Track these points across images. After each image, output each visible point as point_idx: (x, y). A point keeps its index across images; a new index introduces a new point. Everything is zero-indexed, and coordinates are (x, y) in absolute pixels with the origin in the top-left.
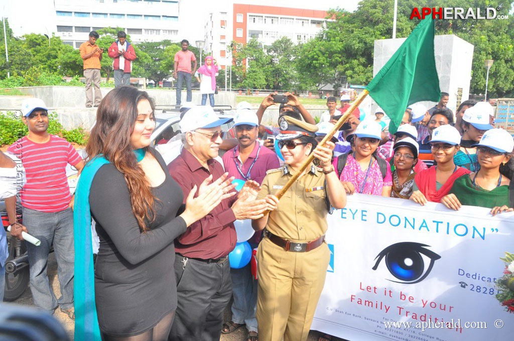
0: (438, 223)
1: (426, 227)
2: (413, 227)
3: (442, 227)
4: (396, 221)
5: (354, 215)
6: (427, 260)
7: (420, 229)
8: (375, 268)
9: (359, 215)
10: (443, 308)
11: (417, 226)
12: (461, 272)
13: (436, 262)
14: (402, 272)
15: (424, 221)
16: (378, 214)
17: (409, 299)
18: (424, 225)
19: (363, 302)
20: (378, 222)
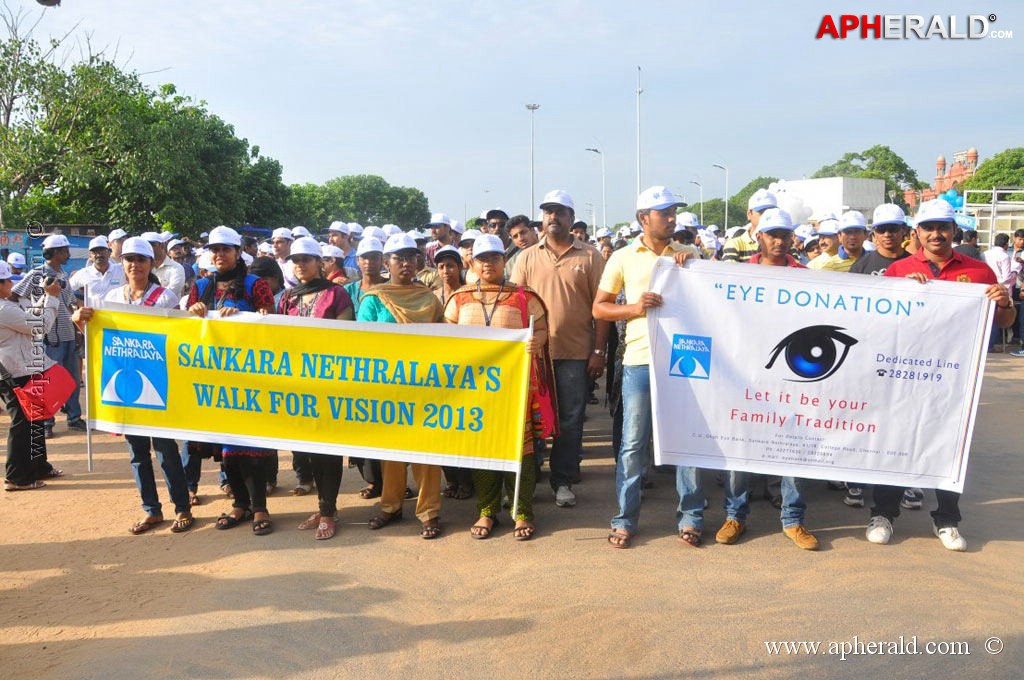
0: (857, 298)
1: (843, 304)
2: (827, 306)
3: (863, 304)
4: (803, 299)
5: (745, 294)
6: (840, 347)
7: (835, 307)
8: (769, 366)
9: (752, 295)
10: (854, 406)
11: (832, 303)
12: (881, 358)
13: (851, 348)
14: (806, 366)
15: (841, 297)
16: (780, 291)
17: (813, 402)
18: (840, 302)
19: (749, 417)
20: (779, 302)
